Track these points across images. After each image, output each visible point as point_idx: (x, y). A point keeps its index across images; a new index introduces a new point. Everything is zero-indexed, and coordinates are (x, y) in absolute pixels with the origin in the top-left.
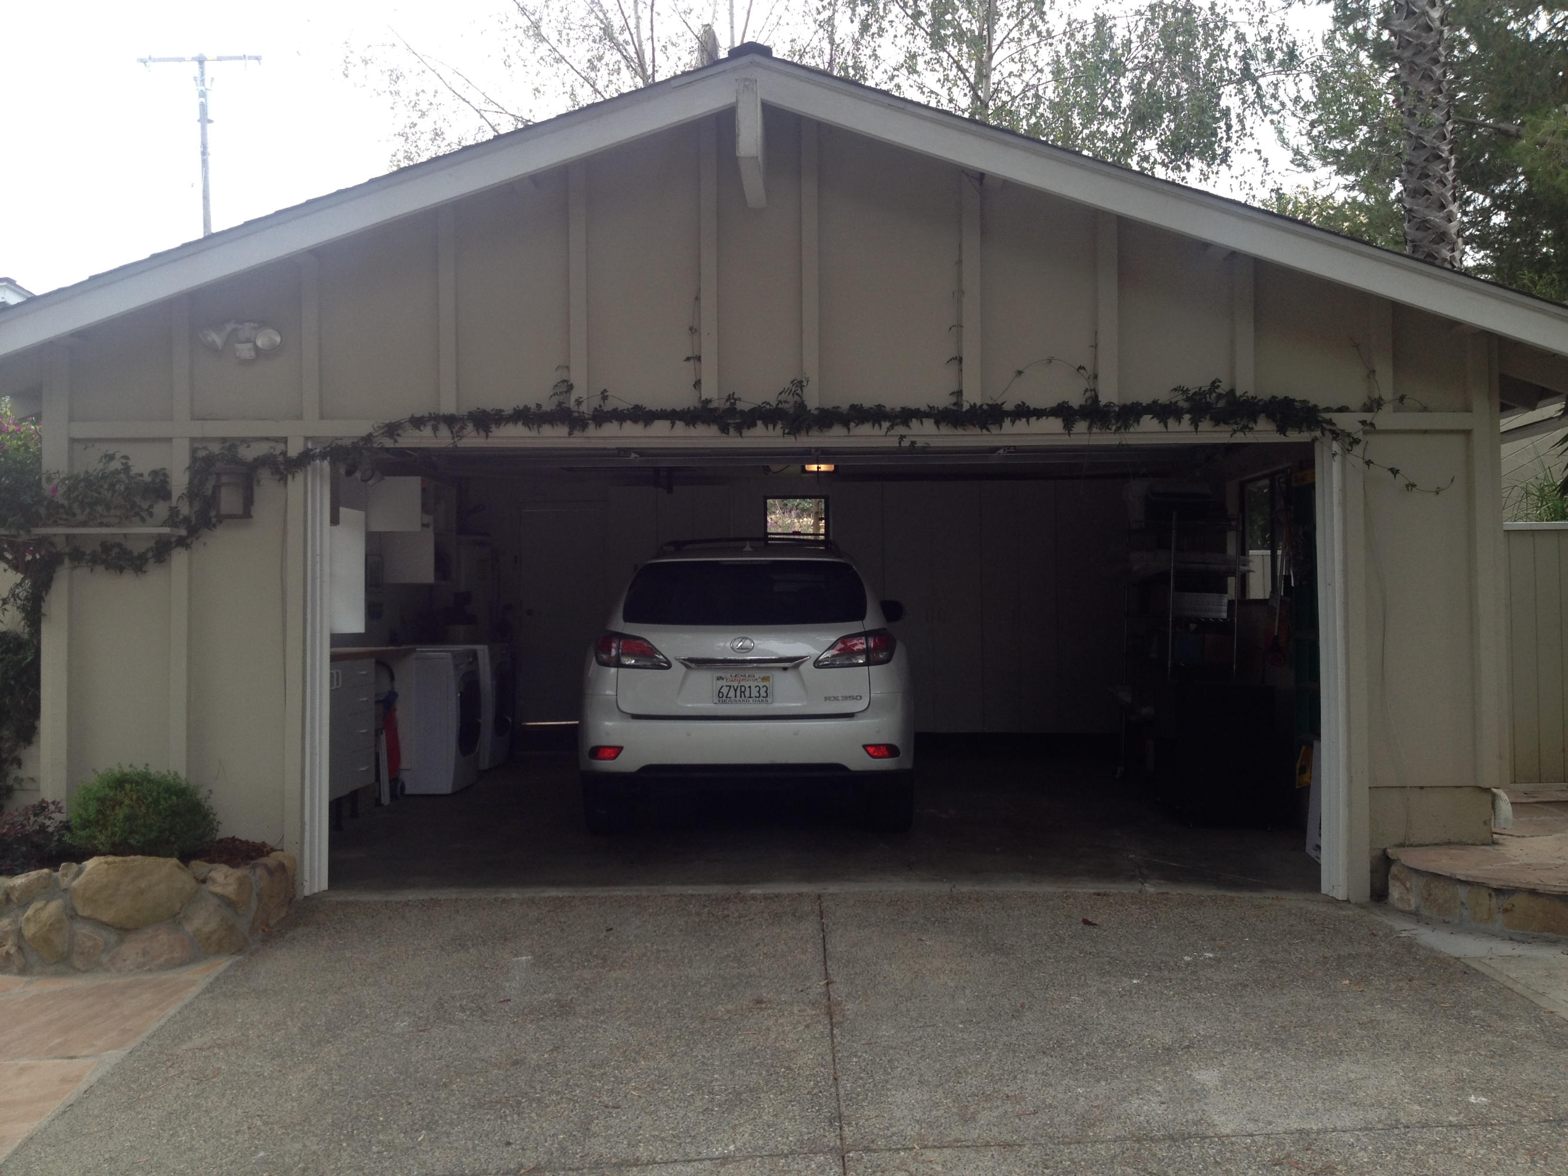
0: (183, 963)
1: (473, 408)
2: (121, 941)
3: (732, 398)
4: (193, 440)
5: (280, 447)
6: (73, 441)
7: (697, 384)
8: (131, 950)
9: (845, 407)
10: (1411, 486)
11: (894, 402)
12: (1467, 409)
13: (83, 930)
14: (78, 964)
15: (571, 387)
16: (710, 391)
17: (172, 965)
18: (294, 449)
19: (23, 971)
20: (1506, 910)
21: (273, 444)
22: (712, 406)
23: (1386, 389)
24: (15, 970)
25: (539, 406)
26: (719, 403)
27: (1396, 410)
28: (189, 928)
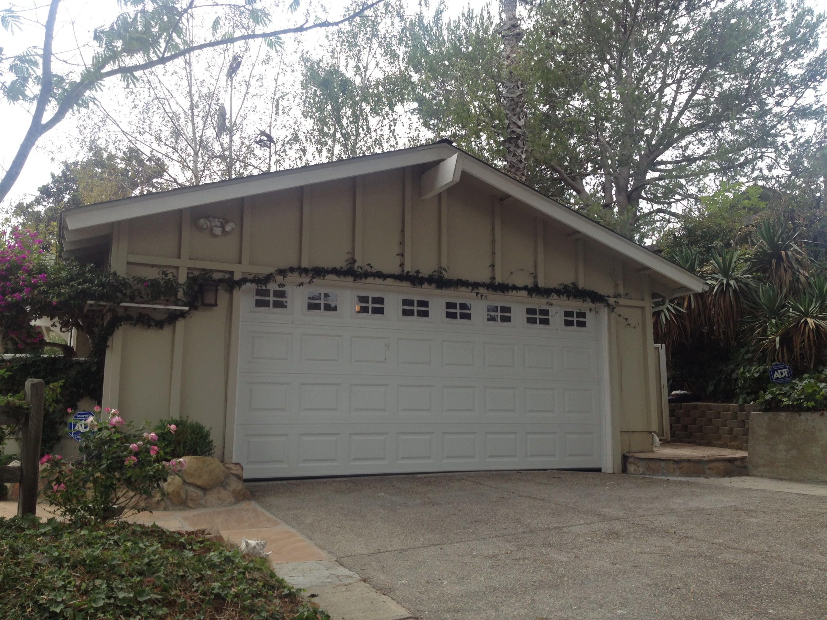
0: (235, 503)
1: (315, 266)
2: (205, 494)
3: (418, 272)
4: (189, 268)
5: (227, 276)
6: (128, 263)
7: (402, 265)
8: (211, 497)
9: (455, 279)
10: (629, 325)
11: (472, 279)
12: (643, 300)
13: (191, 489)
14: (190, 504)
15: (355, 261)
16: (407, 268)
17: (231, 504)
18: (237, 277)
19: (166, 509)
20: (680, 468)
21: (224, 274)
22: (410, 274)
23: (621, 291)
24: (162, 508)
25: (341, 268)
26: (412, 273)
27: (624, 298)
28: (231, 489)
